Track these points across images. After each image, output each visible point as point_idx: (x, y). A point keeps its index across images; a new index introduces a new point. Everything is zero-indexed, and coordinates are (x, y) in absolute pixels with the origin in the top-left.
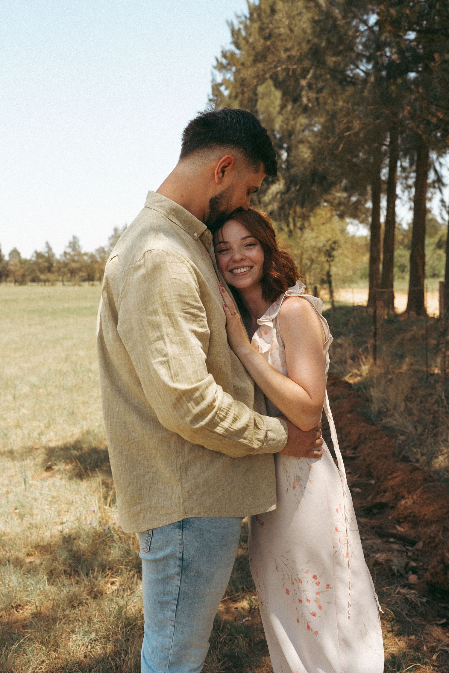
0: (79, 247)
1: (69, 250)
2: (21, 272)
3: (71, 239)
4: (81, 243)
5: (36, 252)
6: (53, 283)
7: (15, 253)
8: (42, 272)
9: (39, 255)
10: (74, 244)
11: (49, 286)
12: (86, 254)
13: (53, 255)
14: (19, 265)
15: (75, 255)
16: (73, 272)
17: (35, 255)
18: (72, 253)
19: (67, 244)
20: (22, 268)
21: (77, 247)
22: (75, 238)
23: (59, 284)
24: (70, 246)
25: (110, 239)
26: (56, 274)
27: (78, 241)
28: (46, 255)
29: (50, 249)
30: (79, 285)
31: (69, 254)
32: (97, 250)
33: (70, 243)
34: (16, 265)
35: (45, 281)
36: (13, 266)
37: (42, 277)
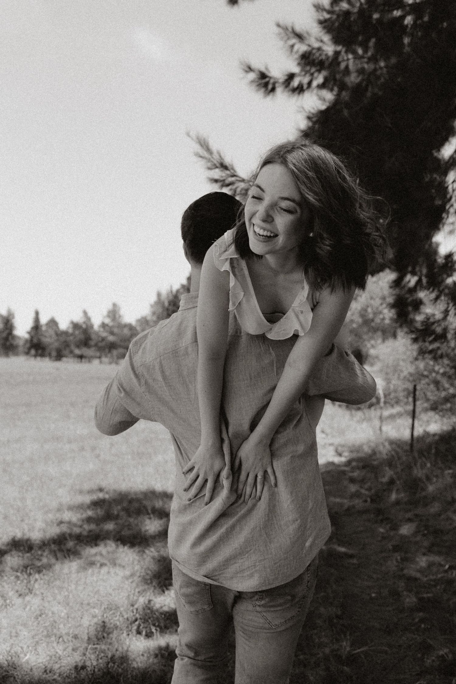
0: (120, 316)
1: (107, 321)
2: (56, 345)
3: (110, 307)
4: (122, 312)
5: (72, 323)
6: (90, 359)
7: (53, 323)
8: (78, 347)
9: (76, 326)
10: (114, 313)
11: (85, 362)
12: (125, 326)
13: (92, 326)
14: (54, 336)
15: (112, 327)
16: (111, 347)
17: (71, 326)
18: (111, 324)
19: (105, 313)
20: (58, 340)
21: (117, 316)
22: (114, 305)
23: (96, 362)
24: (108, 316)
25: (152, 306)
26: (93, 349)
27: (119, 308)
28: (84, 326)
29: (89, 319)
30: (117, 363)
31: (107, 325)
32: (138, 321)
33: (109, 312)
34: (51, 337)
35: (81, 357)
36: (48, 339)
37: (77, 352)
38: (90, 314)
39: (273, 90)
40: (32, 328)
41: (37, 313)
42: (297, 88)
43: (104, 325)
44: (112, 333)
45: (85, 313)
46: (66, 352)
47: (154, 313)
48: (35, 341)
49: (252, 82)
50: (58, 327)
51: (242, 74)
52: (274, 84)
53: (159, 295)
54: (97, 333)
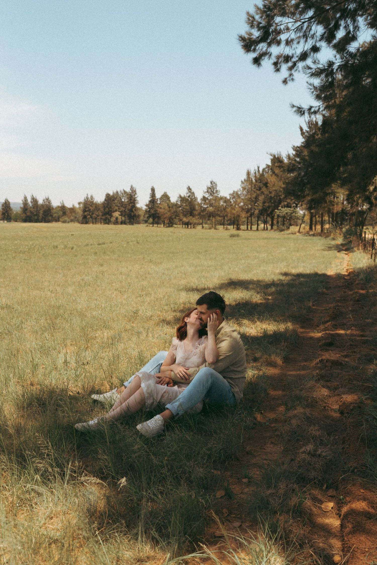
0: (217, 192)
1: (207, 195)
2: (168, 214)
3: (209, 184)
4: (219, 188)
5: (180, 197)
6: (194, 225)
7: (165, 197)
8: (185, 216)
9: (182, 199)
10: (212, 189)
11: (191, 228)
12: (221, 198)
13: (196, 199)
14: (167, 207)
15: (211, 200)
16: (211, 215)
18: (210, 198)
19: (205, 189)
20: (169, 211)
21: (215, 191)
22: (212, 183)
23: (200, 227)
24: (208, 192)
25: (242, 183)
26: (197, 217)
27: (216, 186)
28: (189, 199)
29: (192, 194)
30: (215, 229)
31: (207, 198)
32: (231, 195)
33: (208, 188)
34: (165, 208)
35: (187, 224)
36: (163, 209)
37: (185, 220)
38: (193, 190)
39: (304, 113)
40: (150, 202)
41: (153, 190)
42: (314, 112)
43: (204, 199)
44: (211, 205)
45: (189, 189)
46: (176, 221)
47: (244, 189)
48: (152, 211)
49: (295, 111)
50: (170, 201)
51: (291, 109)
52: (304, 111)
53: (248, 173)
54: (199, 205)
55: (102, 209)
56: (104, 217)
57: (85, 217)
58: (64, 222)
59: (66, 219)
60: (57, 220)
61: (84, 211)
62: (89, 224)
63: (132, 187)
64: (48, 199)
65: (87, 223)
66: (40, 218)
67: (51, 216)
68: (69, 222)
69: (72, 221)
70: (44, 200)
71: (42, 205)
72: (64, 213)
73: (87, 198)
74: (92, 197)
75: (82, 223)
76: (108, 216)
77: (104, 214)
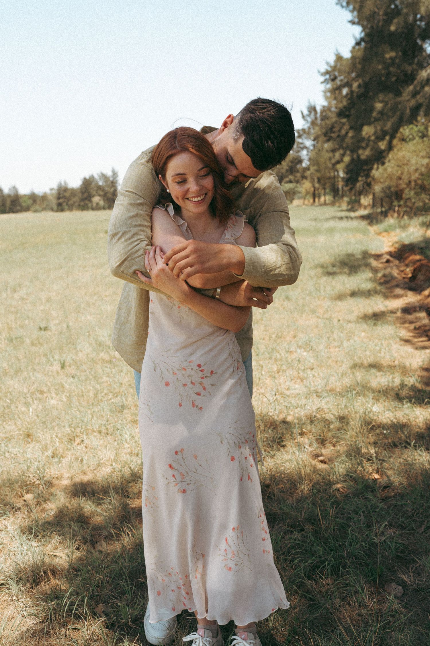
55: (80, 195)
56: (82, 204)
57: (59, 205)
58: (36, 211)
59: (37, 207)
60: (27, 209)
61: (59, 198)
62: (65, 211)
63: (113, 168)
64: (14, 188)
65: (62, 210)
66: (7, 208)
67: (20, 205)
68: (40, 211)
69: (44, 209)
70: (10, 189)
71: (9, 196)
72: (35, 201)
73: (61, 184)
74: (65, 183)
75: (57, 211)
76: (87, 202)
77: (83, 200)
